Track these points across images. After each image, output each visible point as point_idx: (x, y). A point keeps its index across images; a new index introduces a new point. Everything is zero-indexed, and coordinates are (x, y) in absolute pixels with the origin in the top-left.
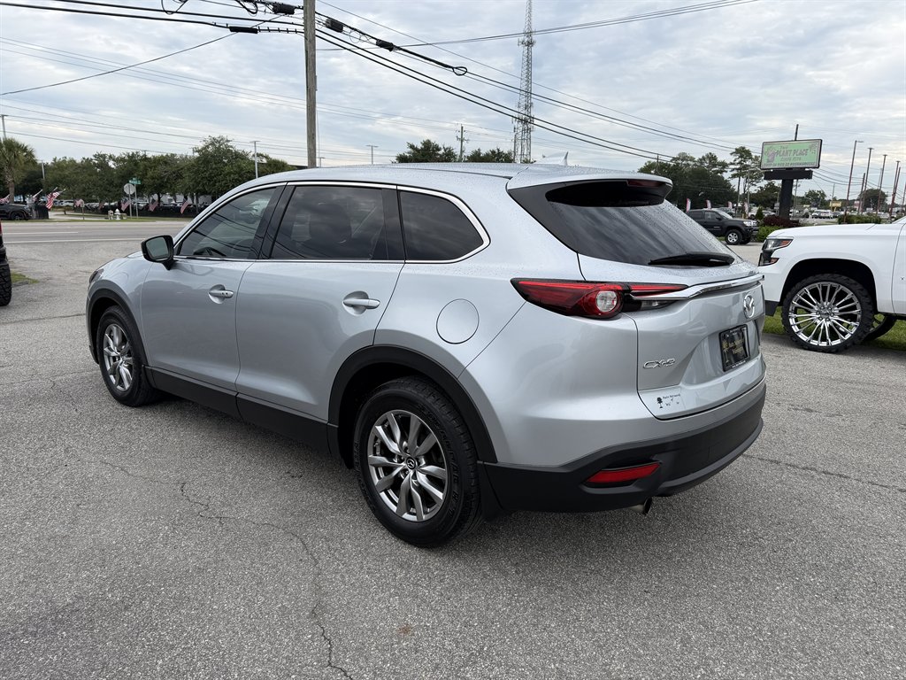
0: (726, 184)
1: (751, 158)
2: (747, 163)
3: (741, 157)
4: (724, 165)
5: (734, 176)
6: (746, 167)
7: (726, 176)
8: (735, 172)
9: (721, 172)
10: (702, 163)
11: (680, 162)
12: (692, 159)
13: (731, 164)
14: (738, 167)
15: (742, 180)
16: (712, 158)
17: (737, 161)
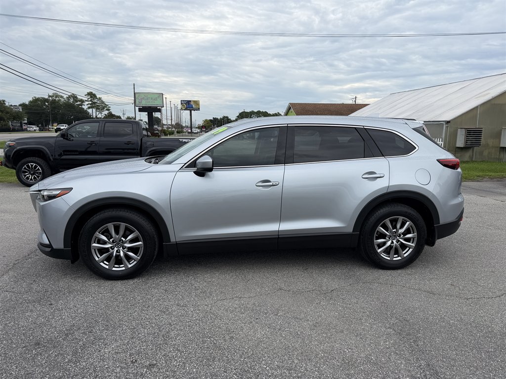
0: (86, 112)
1: (97, 98)
2: (95, 101)
3: (91, 97)
4: (82, 101)
5: (89, 108)
6: (95, 103)
7: (85, 107)
8: (89, 106)
9: (81, 105)
10: (69, 100)
11: (54, 98)
12: (62, 97)
13: (86, 101)
14: (90, 102)
15: (94, 110)
16: (74, 97)
17: (89, 100)
